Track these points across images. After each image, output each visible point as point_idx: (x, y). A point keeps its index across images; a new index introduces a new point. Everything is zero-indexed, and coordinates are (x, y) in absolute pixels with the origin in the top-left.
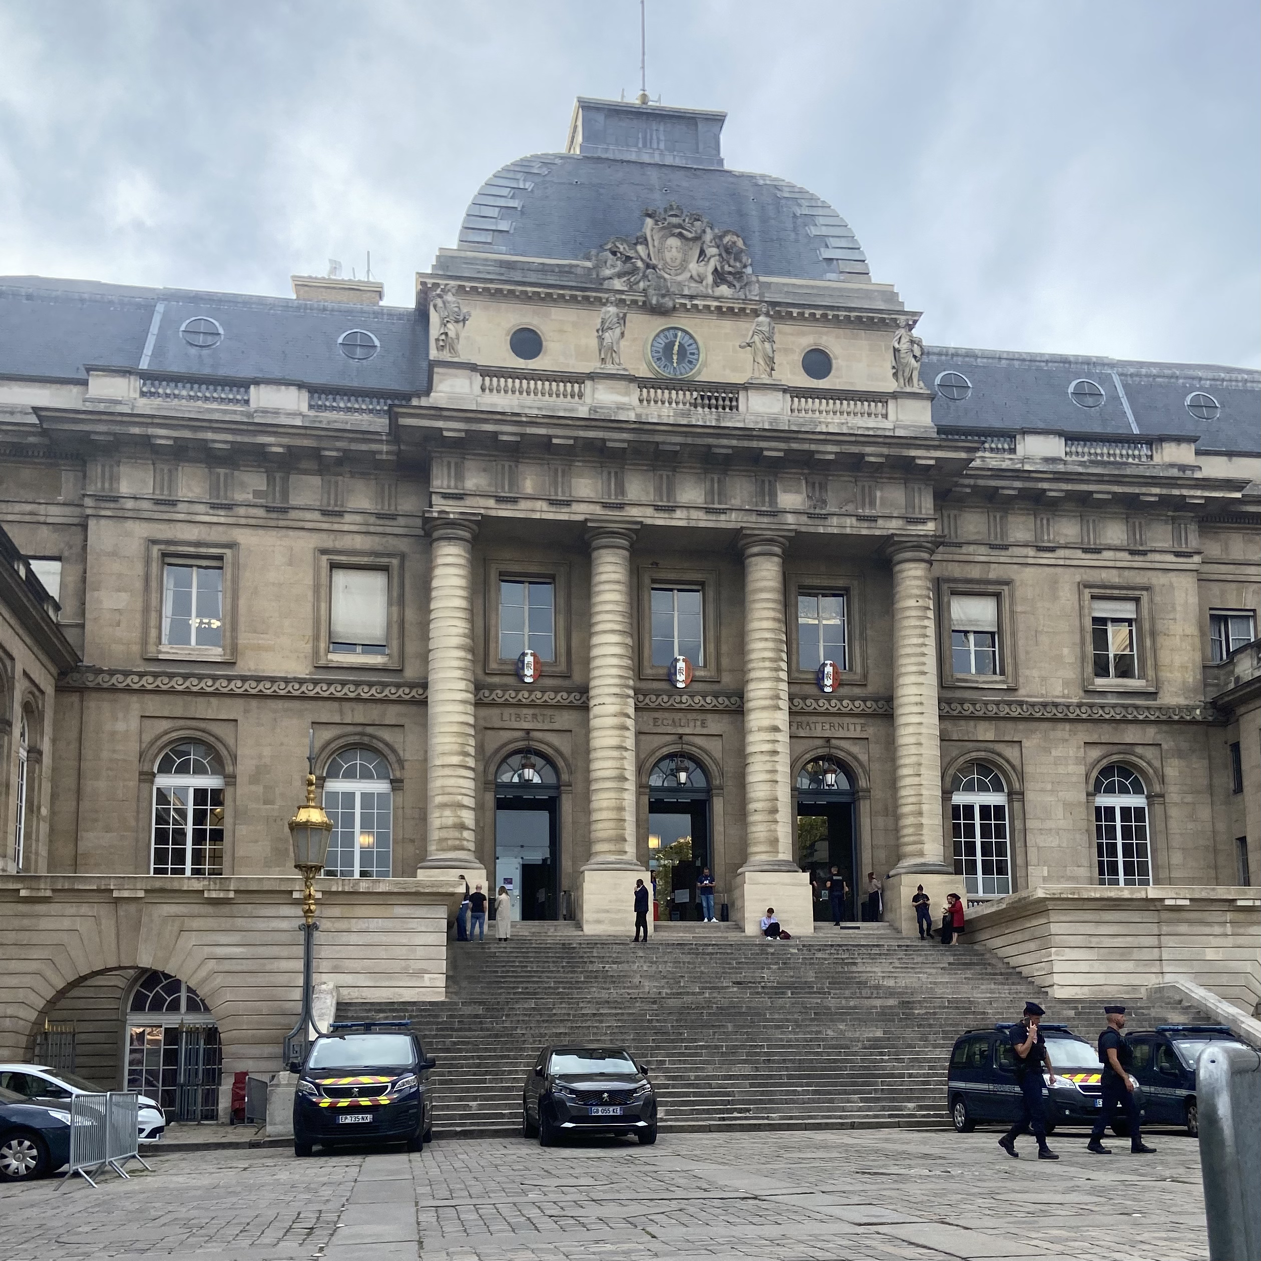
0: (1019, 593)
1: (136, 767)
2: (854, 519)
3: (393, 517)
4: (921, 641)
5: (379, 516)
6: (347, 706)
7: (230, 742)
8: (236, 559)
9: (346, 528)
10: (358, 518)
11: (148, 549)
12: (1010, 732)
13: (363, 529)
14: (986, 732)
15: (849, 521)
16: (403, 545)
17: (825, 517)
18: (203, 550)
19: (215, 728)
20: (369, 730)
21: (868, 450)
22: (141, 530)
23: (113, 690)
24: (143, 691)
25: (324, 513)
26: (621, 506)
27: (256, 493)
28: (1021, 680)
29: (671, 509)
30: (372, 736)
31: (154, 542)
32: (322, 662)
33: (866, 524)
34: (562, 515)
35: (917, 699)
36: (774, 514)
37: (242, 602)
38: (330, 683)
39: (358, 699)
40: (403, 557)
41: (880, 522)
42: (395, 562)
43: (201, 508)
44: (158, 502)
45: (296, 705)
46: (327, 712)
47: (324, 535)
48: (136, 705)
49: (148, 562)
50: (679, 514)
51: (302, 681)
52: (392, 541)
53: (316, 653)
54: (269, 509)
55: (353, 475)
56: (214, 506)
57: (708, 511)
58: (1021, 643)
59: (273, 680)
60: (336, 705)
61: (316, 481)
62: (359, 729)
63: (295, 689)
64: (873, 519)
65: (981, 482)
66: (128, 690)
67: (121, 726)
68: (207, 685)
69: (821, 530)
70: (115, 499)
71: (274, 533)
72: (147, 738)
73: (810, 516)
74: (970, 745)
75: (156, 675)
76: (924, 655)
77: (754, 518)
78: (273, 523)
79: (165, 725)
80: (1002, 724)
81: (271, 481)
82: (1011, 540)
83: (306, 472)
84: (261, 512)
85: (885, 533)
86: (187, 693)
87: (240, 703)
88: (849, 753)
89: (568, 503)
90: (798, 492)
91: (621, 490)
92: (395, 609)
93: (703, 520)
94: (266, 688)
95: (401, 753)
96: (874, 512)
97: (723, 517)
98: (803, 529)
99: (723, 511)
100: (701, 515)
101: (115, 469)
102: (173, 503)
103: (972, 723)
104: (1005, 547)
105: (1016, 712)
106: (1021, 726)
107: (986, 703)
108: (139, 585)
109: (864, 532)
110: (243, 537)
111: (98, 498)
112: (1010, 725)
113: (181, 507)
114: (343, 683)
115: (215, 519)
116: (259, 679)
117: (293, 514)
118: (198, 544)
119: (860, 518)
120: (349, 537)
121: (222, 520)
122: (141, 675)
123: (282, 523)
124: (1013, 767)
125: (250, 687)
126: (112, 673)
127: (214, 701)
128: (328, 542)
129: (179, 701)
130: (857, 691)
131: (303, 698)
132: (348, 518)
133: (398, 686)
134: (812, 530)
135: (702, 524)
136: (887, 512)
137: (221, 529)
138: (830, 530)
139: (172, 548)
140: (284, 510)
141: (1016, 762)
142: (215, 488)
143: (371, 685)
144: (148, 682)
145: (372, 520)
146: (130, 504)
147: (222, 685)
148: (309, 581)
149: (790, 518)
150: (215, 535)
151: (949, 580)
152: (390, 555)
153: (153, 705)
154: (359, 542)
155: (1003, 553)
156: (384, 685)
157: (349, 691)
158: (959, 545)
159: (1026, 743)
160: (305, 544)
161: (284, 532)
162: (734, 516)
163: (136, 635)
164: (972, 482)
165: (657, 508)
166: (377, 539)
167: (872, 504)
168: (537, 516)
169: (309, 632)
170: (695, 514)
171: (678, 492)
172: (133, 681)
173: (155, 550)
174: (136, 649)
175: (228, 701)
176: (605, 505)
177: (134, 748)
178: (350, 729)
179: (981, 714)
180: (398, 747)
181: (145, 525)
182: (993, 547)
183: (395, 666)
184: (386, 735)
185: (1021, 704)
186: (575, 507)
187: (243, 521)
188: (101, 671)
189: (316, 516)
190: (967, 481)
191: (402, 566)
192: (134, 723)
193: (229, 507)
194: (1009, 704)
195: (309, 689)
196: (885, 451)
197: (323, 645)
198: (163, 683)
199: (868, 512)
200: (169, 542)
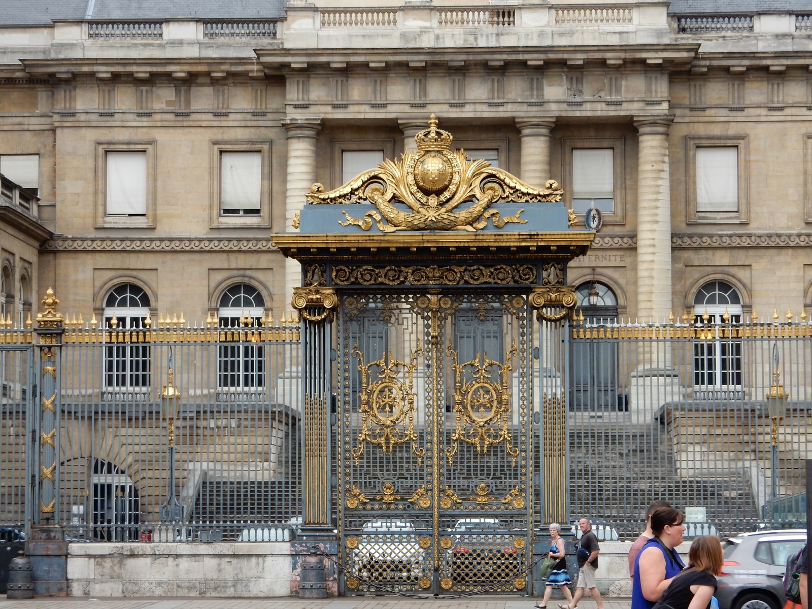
0: (753, 145)
1: (91, 304)
2: (603, 105)
3: (264, 114)
4: (655, 197)
5: (254, 114)
6: (232, 257)
7: (154, 285)
8: (155, 151)
9: (230, 124)
10: (239, 116)
11: (96, 150)
12: (742, 257)
13: (243, 124)
14: (722, 258)
15: (599, 106)
16: (271, 134)
17: (580, 104)
18: (132, 147)
19: (143, 275)
20: (248, 273)
21: (608, 55)
22: (91, 135)
23: (75, 251)
24: (94, 251)
25: (216, 114)
26: (423, 105)
27: (168, 103)
28: (753, 216)
29: (462, 105)
30: (250, 277)
31: (99, 143)
32: (215, 225)
33: (613, 108)
34: (380, 114)
35: (651, 242)
36: (541, 104)
37: (159, 183)
38: (220, 240)
39: (240, 251)
40: (271, 143)
41: (625, 105)
42: (266, 147)
43: (131, 117)
44: (101, 115)
45: (196, 257)
46: (218, 261)
47: (215, 130)
48: (90, 261)
49: (96, 157)
50: (468, 108)
51: (200, 240)
52: (264, 131)
53: (211, 218)
54: (177, 115)
55: (235, 84)
56: (140, 115)
57: (490, 105)
58: (753, 186)
59: (181, 240)
60: (225, 256)
61: (209, 91)
62: (241, 272)
63: (196, 246)
64: (619, 103)
65: (715, 63)
66: (85, 251)
67: (81, 276)
68: (137, 246)
69: (578, 114)
70: (73, 115)
71: (180, 131)
72: (98, 284)
73: (570, 104)
74: (710, 269)
75: (103, 240)
76: (657, 207)
77: (525, 107)
78: (179, 124)
79: (110, 274)
80: (735, 252)
81: (178, 93)
82: (748, 102)
83: (203, 85)
84: (171, 117)
85: (628, 113)
86: (124, 251)
87: (159, 257)
88: (610, 278)
89: (384, 106)
90: (560, 85)
91: (424, 92)
92: (266, 183)
93: (486, 113)
94: (176, 245)
95: (271, 289)
96: (619, 98)
97: (501, 109)
98: (564, 114)
99: (502, 104)
100: (485, 108)
101: (73, 93)
102: (112, 115)
103: (710, 252)
104: (742, 109)
105: (745, 242)
106: (751, 253)
107: (721, 236)
108: (90, 175)
109: (612, 114)
110: (160, 135)
111: (63, 115)
112: (741, 253)
113: (117, 116)
114: (229, 240)
115: (140, 124)
116: (171, 240)
117: (193, 117)
118: (129, 143)
119: (609, 103)
120: (233, 130)
121: (145, 124)
122: (93, 240)
123: (185, 124)
124: (744, 285)
125: (165, 245)
126: (74, 239)
127: (142, 256)
128: (218, 135)
129: (119, 257)
130: (617, 230)
131: (201, 252)
132: (232, 116)
133: (268, 240)
134: (570, 114)
135: (485, 115)
136: (629, 96)
137: (144, 130)
138: (585, 114)
139: (112, 147)
140: (187, 115)
141: (746, 281)
142: (140, 101)
143: (248, 240)
144: (97, 245)
145: (249, 117)
146: (83, 117)
147: (146, 245)
148: (205, 164)
149: (553, 107)
150: (141, 135)
151: (693, 138)
152: (262, 143)
153: (102, 261)
154: (241, 134)
155: (740, 113)
156: (258, 240)
157: (233, 246)
158: (704, 109)
159: (754, 266)
160: (202, 138)
161: (187, 130)
162: (509, 107)
163: (89, 211)
164: (707, 63)
165: (452, 105)
166: (252, 130)
167: (618, 91)
168: (362, 116)
169: (206, 203)
170: (479, 108)
171: (467, 92)
172: (88, 245)
173: (101, 149)
174: (89, 221)
175: (151, 256)
176: (413, 106)
177: (89, 292)
178: (236, 273)
179: (716, 245)
180: (269, 285)
181: (94, 131)
182: (732, 109)
183: (266, 225)
184: (260, 276)
185: (750, 236)
186: (390, 108)
187: (159, 124)
188: (66, 239)
189: (210, 117)
190: (703, 63)
191: (271, 150)
192: (89, 273)
193: (149, 115)
194: (740, 236)
195: (206, 246)
196: (623, 55)
197: (215, 212)
198: (107, 245)
199: (614, 98)
200: (109, 143)
